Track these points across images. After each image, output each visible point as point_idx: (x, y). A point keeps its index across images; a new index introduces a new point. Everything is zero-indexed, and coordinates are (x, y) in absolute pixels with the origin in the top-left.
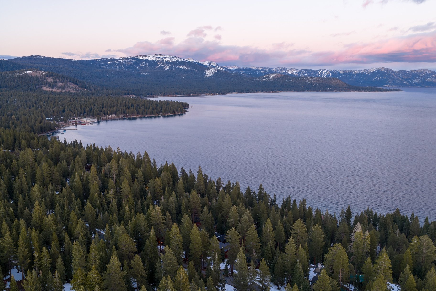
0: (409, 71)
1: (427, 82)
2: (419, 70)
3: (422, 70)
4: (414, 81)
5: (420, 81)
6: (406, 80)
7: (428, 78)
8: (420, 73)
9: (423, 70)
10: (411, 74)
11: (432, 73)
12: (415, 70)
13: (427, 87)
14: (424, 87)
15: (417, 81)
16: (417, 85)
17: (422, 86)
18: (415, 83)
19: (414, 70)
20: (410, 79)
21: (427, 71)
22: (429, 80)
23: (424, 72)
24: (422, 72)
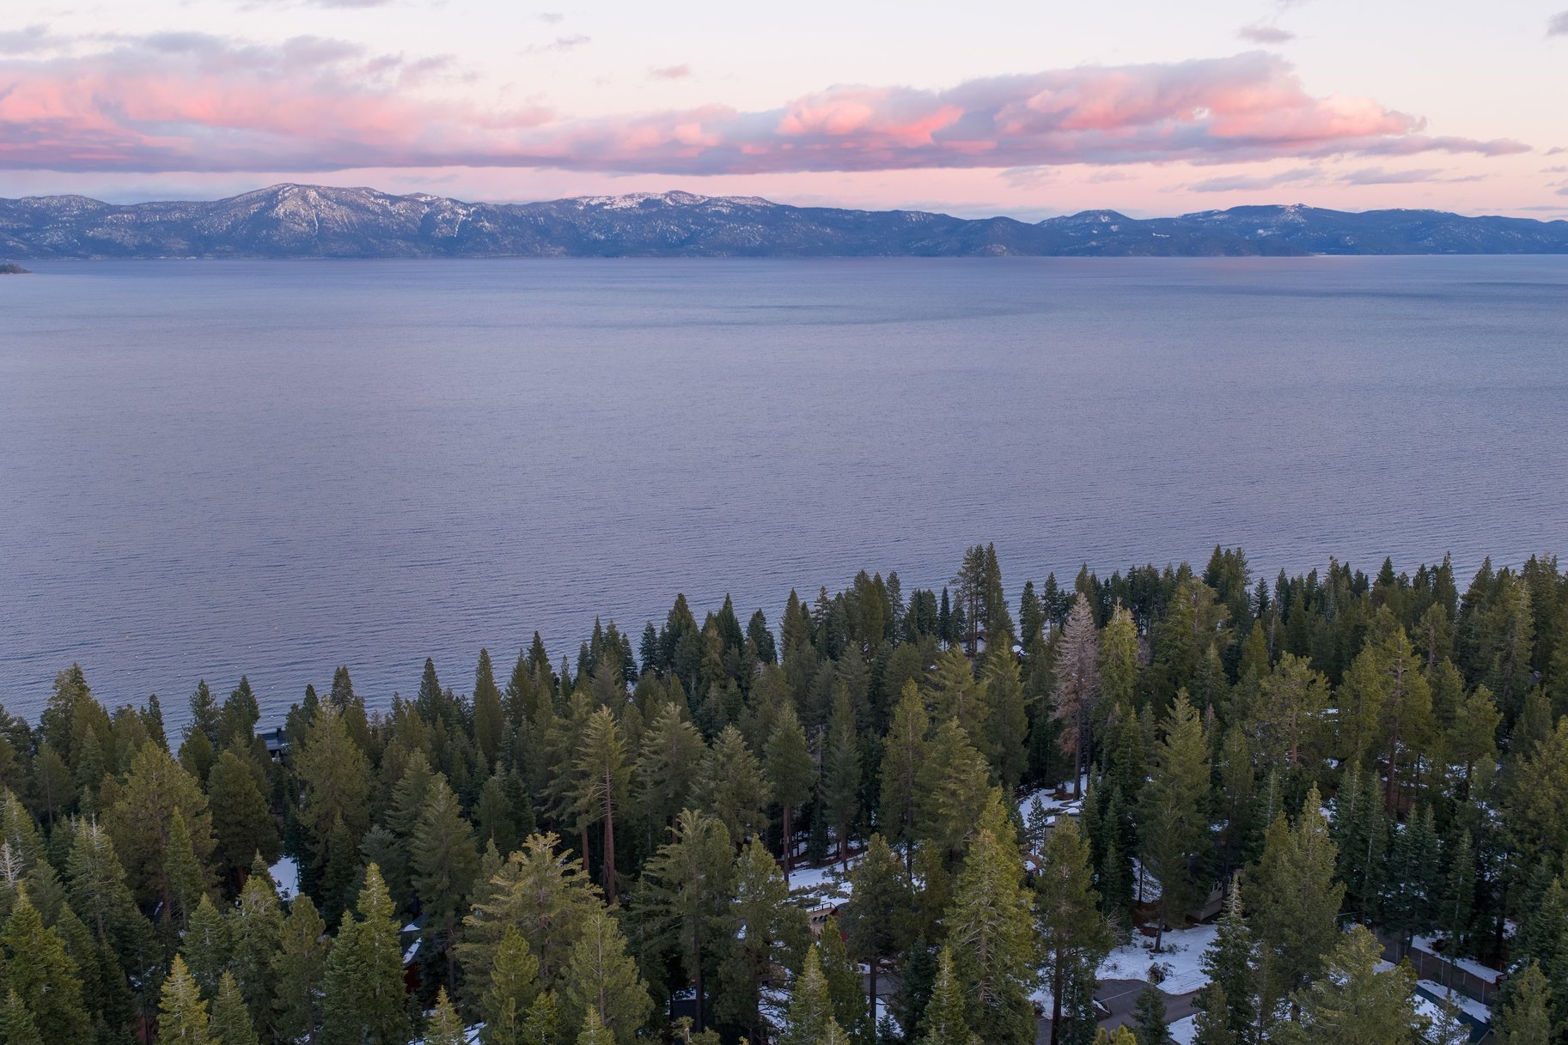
0: (16, 201)
1: (93, 240)
2: (52, 197)
3: (62, 197)
4: (46, 238)
5: (66, 238)
6: (15, 233)
7: (93, 226)
8: (59, 210)
9: (70, 200)
10: (28, 213)
11: (102, 209)
12: (39, 199)
13: (98, 257)
14: (86, 257)
15: (57, 237)
16: (57, 251)
17: (79, 256)
18: (51, 245)
19: (33, 198)
20: (28, 230)
21: (81, 201)
22: (98, 232)
23: (73, 203)
24: (65, 206)
